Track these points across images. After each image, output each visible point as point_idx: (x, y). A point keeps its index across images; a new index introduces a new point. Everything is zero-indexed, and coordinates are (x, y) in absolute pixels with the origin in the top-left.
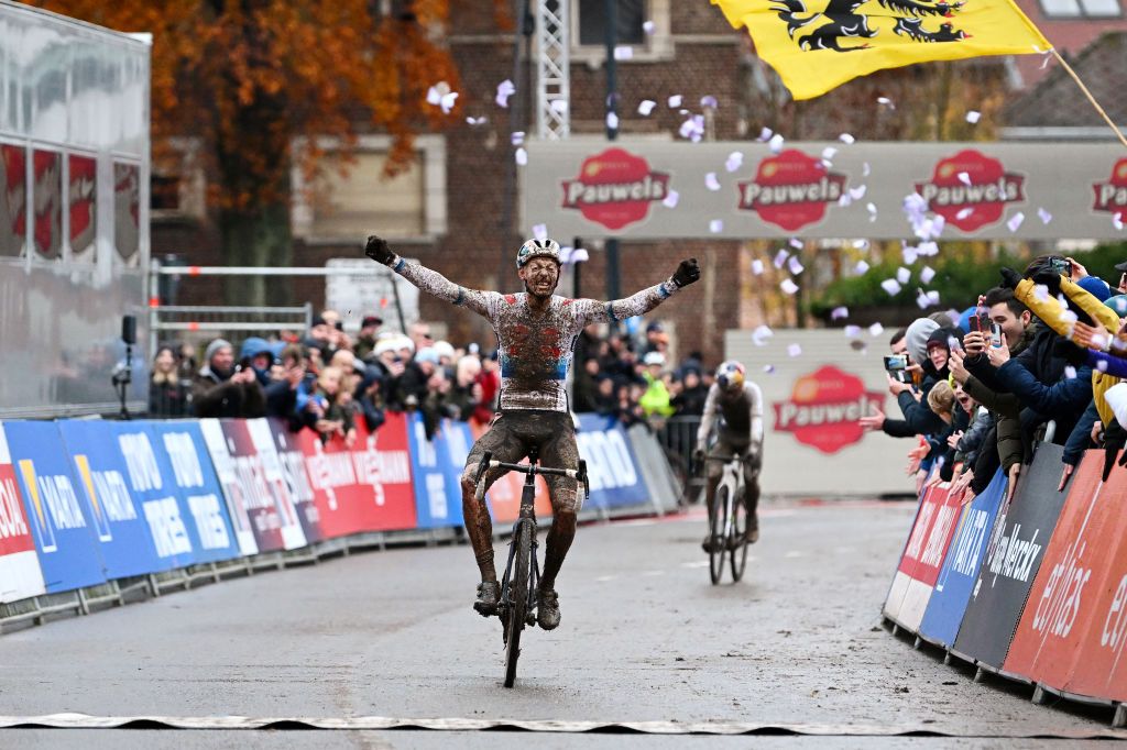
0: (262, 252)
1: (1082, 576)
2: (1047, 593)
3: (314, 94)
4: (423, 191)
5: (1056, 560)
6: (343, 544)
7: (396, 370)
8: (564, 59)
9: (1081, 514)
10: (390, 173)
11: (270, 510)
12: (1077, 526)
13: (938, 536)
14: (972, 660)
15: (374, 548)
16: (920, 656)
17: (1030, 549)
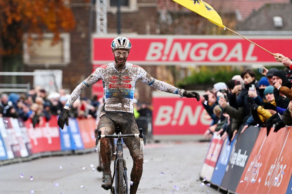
0: (15, 68)
1: (259, 165)
2: (249, 170)
3: (30, 21)
4: (62, 50)
5: (252, 160)
6: (39, 155)
7: (55, 103)
8: (105, 10)
9: (259, 147)
10: (53, 44)
11: (18, 145)
12: (258, 150)
13: (216, 153)
14: (226, 190)
15: (47, 156)
16: (211, 189)
17: (245, 157)
